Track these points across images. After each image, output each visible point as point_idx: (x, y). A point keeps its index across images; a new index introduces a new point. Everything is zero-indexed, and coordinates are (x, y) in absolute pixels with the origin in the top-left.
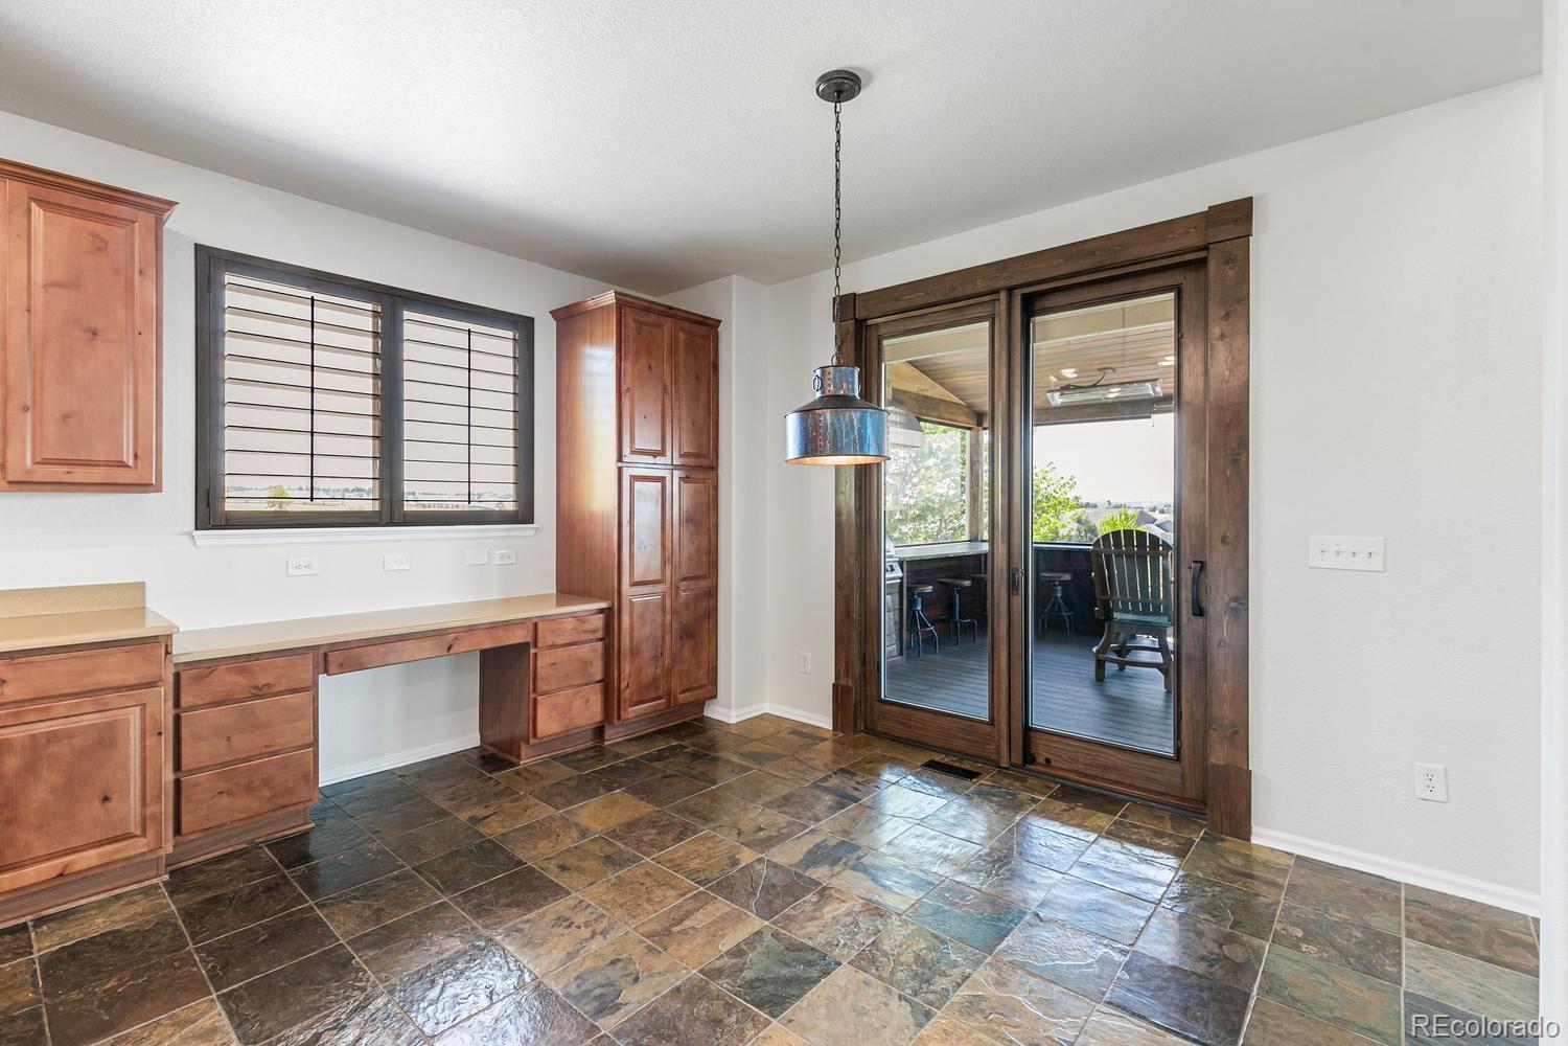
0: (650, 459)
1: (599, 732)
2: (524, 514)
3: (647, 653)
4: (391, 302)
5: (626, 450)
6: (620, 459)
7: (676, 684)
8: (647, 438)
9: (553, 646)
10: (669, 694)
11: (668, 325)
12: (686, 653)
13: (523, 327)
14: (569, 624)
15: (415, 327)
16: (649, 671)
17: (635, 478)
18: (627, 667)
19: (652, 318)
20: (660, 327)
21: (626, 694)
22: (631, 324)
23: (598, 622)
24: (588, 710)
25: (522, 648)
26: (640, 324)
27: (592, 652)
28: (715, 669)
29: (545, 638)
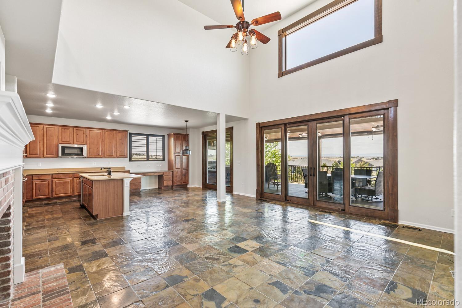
0: (178, 153)
1: (172, 186)
2: (164, 160)
3: (178, 177)
4: (148, 136)
5: (175, 152)
6: (174, 153)
7: (182, 182)
8: (178, 150)
9: (166, 175)
10: (181, 183)
11: (181, 136)
12: (184, 178)
13: (163, 136)
14: (168, 173)
15: (151, 138)
16: (178, 179)
17: (176, 155)
18: (175, 179)
19: (178, 135)
20: (180, 136)
21: (175, 182)
22: (176, 136)
23: (172, 173)
24: (170, 183)
25: (162, 175)
26: (177, 136)
27: (171, 177)
28: (188, 180)
29: (165, 174)
